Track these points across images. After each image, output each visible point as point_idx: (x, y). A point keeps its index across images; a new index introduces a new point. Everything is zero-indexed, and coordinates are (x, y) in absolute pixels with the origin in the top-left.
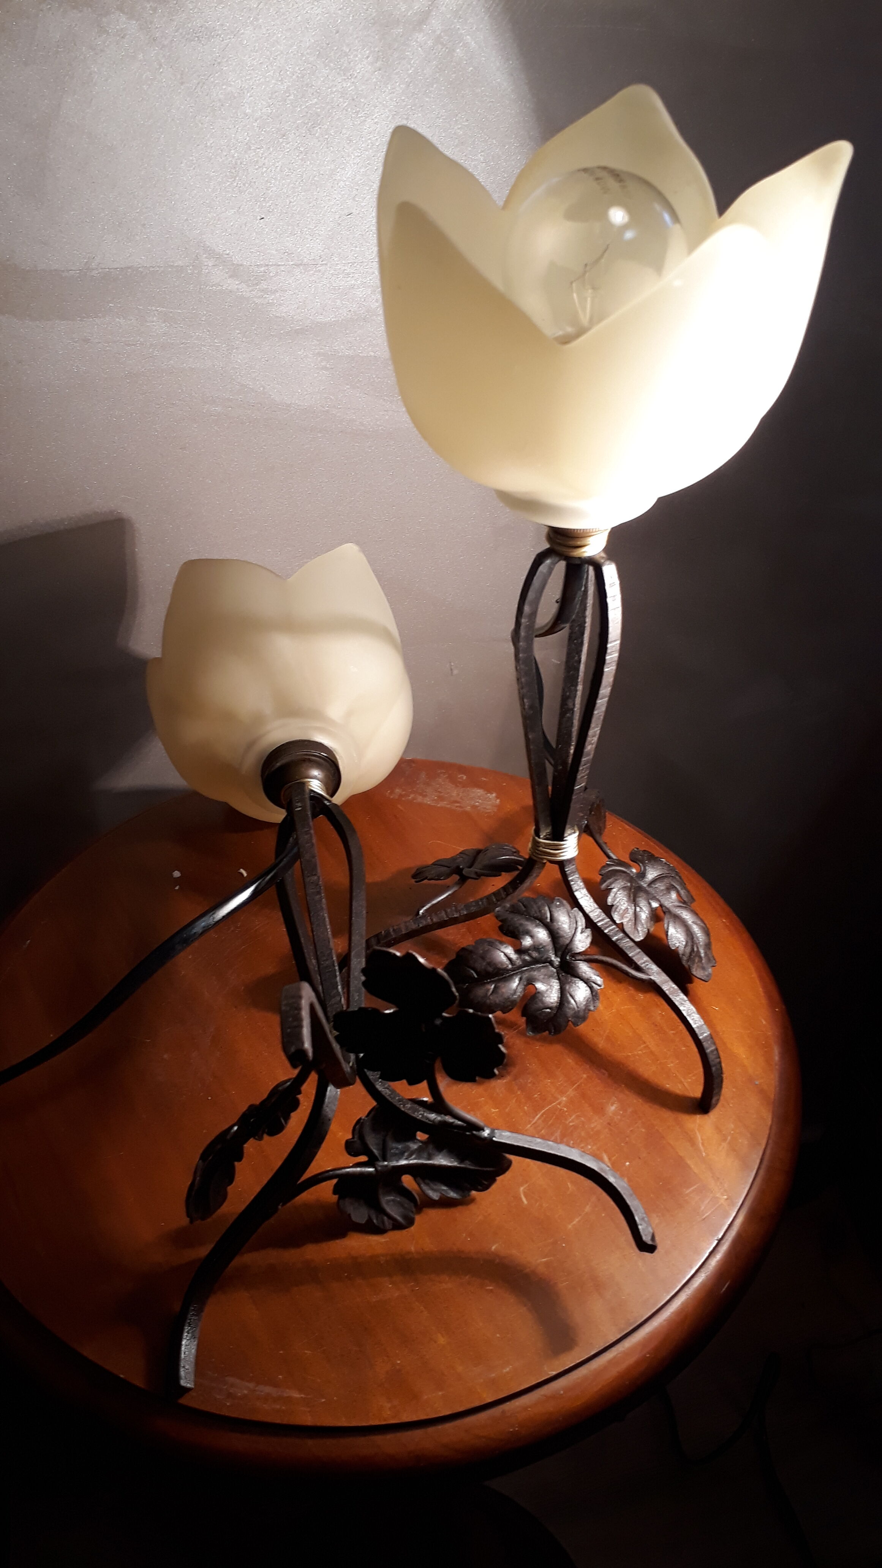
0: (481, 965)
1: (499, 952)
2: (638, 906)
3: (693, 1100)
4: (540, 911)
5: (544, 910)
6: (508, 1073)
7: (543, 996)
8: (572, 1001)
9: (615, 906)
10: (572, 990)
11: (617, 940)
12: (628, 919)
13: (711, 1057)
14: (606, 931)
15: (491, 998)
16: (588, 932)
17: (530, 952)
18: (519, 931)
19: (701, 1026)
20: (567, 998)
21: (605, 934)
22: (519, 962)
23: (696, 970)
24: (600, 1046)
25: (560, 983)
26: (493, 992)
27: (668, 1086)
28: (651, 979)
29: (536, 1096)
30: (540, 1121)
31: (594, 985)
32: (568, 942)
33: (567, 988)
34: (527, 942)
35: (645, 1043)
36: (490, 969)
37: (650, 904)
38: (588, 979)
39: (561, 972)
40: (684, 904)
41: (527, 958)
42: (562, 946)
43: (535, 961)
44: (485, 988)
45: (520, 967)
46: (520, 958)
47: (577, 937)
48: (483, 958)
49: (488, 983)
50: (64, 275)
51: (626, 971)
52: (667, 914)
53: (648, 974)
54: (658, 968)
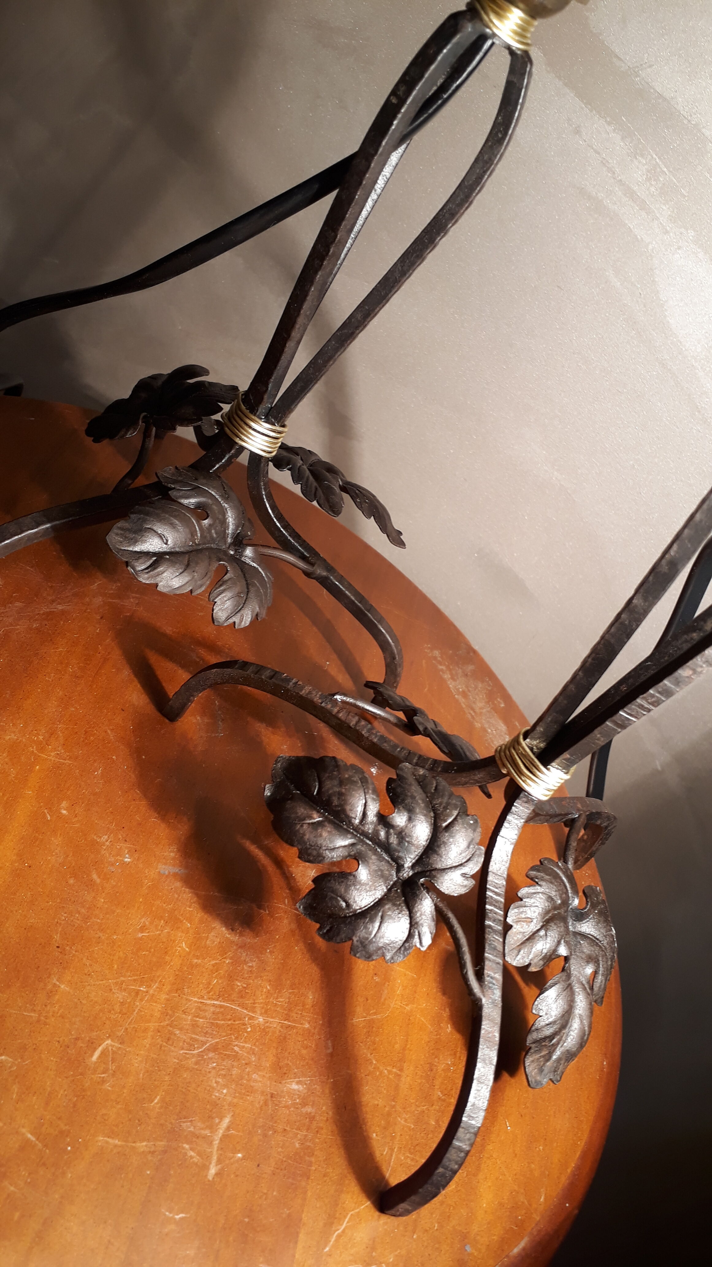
0: (331, 786)
1: (362, 797)
2: (546, 931)
3: (382, 1178)
4: (445, 808)
5: (451, 811)
6: (241, 935)
7: (354, 885)
8: (377, 924)
9: (522, 902)
10: (389, 913)
11: (490, 927)
12: (522, 930)
13: (452, 1155)
14: (488, 907)
15: (305, 827)
16: (471, 883)
17: (392, 831)
18: (403, 800)
19: (479, 1109)
20: (376, 915)
21: (484, 909)
22: (369, 828)
23: (533, 1061)
24: (355, 1020)
25: (385, 895)
26: (312, 823)
27: (376, 1137)
28: (481, 1000)
29: (239, 984)
30: (212, 1009)
31: (417, 937)
32: (439, 866)
33: (387, 907)
34: (400, 819)
35: (401, 1070)
36: (336, 802)
37: (559, 943)
38: (417, 923)
39: (399, 887)
40: (590, 989)
41: (382, 834)
42: (428, 864)
43: (386, 847)
44: (311, 813)
45: (365, 834)
46: (375, 826)
47: (453, 873)
48: (341, 783)
49: (318, 812)
50: (615, 60)
51: (465, 963)
52: (565, 974)
53: (483, 992)
54: (500, 999)
